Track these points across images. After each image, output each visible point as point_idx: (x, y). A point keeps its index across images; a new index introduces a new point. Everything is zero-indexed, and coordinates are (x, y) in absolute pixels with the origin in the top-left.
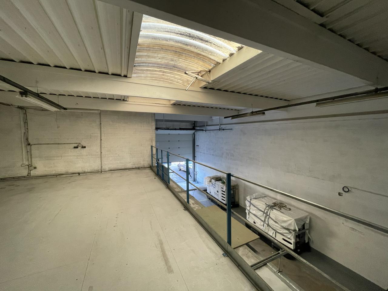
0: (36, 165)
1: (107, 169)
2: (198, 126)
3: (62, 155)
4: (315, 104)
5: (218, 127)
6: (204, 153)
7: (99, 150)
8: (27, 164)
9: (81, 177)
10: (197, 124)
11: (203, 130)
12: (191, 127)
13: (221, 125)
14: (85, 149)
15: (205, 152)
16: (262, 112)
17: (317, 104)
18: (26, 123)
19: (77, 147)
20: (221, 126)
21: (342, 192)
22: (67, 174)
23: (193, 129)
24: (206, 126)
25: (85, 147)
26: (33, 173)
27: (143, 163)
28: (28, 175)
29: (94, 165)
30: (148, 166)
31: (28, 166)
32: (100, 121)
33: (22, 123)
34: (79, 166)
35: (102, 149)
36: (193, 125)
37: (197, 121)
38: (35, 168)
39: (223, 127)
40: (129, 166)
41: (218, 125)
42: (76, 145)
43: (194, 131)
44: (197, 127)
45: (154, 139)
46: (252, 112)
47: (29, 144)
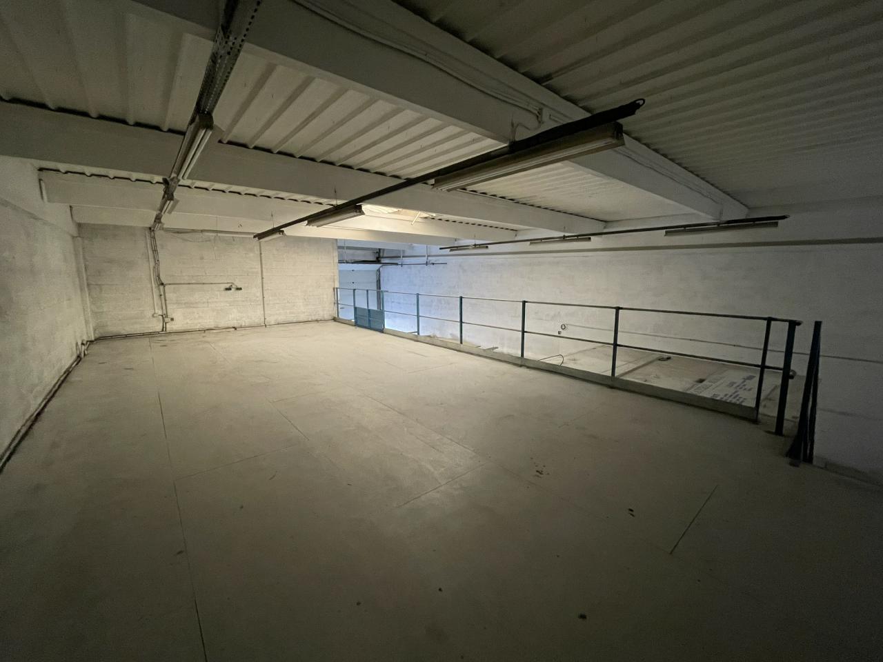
0: (174, 316)
1: (273, 323)
2: (385, 257)
3: (209, 301)
4: (529, 242)
5: (424, 260)
6: (399, 303)
7: (259, 294)
8: (160, 313)
9: (239, 332)
10: (383, 253)
11: (397, 264)
12: (372, 258)
13: (428, 256)
14: (240, 291)
15: (402, 301)
16: (485, 246)
17: (531, 243)
18: (155, 251)
19: (229, 289)
20: (430, 258)
21: (561, 330)
22: (217, 328)
23: (377, 261)
24: (403, 257)
25: (241, 289)
26: (170, 327)
27: (322, 313)
28: (163, 331)
29: (255, 316)
30: (330, 318)
31: (162, 316)
32: (260, 251)
33: (150, 252)
34: (233, 318)
35: (265, 293)
36: (377, 255)
37: (384, 250)
38: (172, 319)
39: (432, 259)
40: (303, 317)
41: (424, 256)
42: (228, 286)
43: (380, 265)
44: (383, 257)
45: (337, 277)
46: (475, 245)
47: (162, 284)
